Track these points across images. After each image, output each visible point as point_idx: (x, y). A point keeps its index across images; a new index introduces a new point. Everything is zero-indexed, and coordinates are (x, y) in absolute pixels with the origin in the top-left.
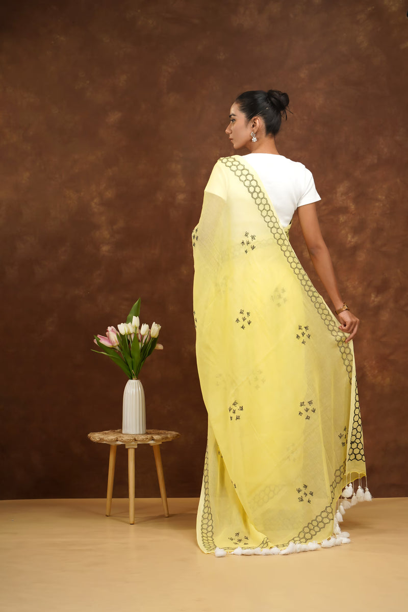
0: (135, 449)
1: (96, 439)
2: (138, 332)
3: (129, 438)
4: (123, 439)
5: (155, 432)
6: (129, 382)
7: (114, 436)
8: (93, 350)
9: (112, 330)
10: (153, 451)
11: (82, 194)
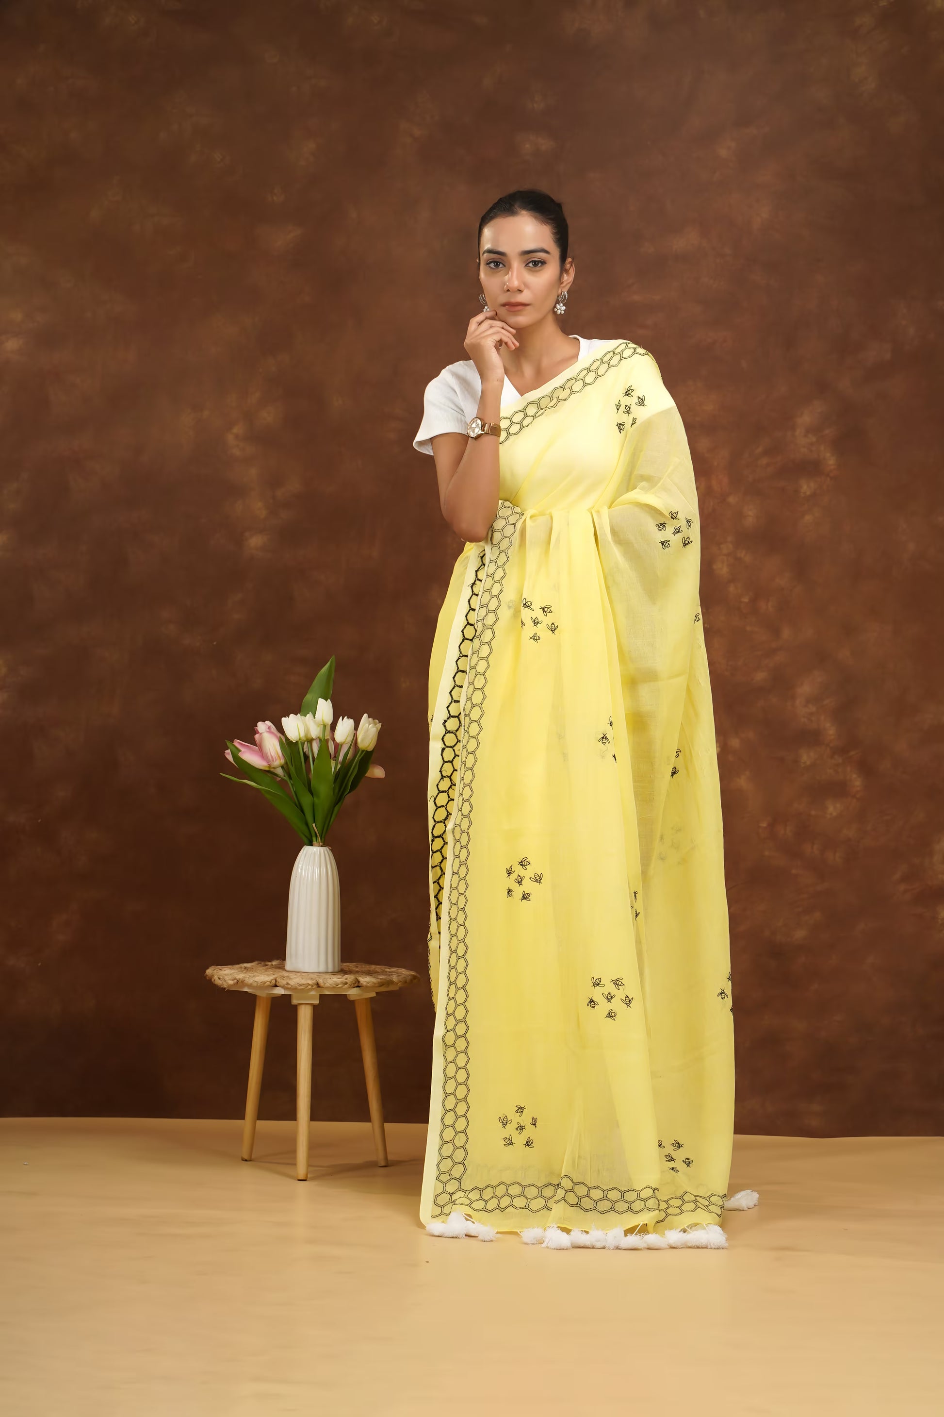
0: (315, 1007)
1: (225, 981)
2: (328, 736)
3: (303, 982)
4: (288, 984)
5: (361, 969)
6: (305, 852)
7: (268, 975)
8: (221, 774)
9: (268, 730)
10: (354, 1014)
11: (206, 413)
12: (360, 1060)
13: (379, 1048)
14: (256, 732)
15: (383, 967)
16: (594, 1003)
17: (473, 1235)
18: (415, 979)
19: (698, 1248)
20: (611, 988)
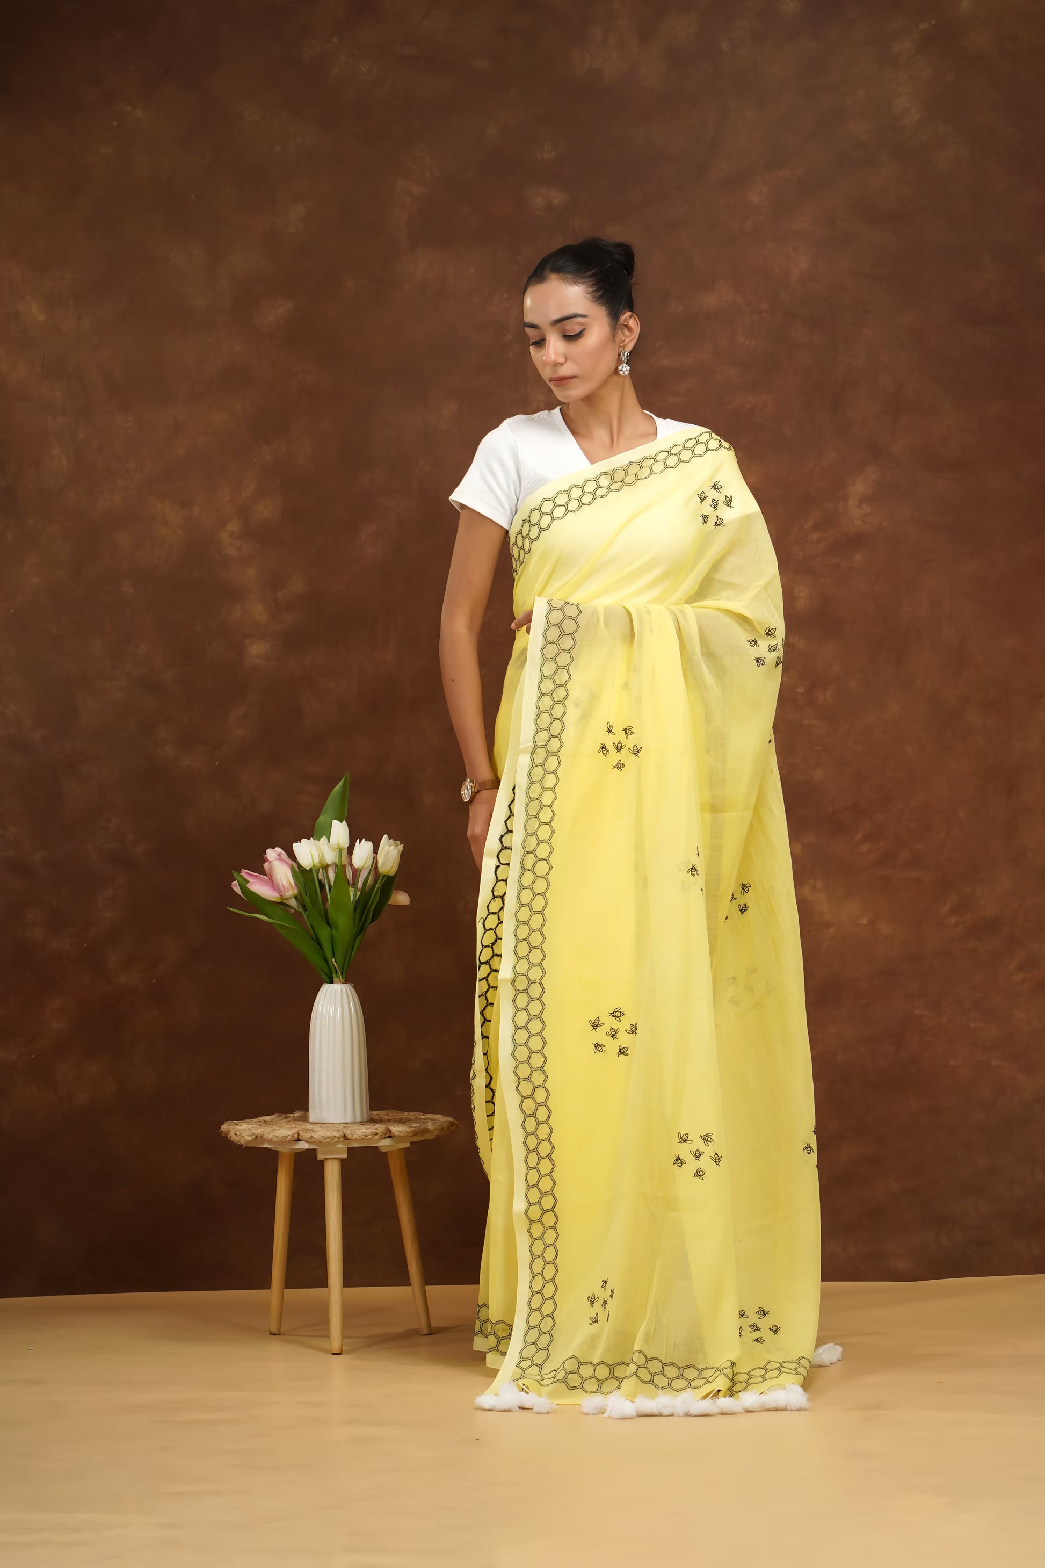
0: (343, 1162)
1: (243, 1137)
2: (345, 861)
3: (329, 1134)
4: (312, 1137)
5: (393, 1117)
6: (324, 991)
7: (290, 1129)
8: (228, 908)
9: (278, 858)
10: (387, 1166)
11: (196, 510)
12: (396, 1218)
13: (416, 1203)
14: (266, 860)
15: (416, 1114)
16: (681, 1161)
17: (527, 1407)
18: (452, 1126)
19: (777, 1410)
20: (699, 1145)
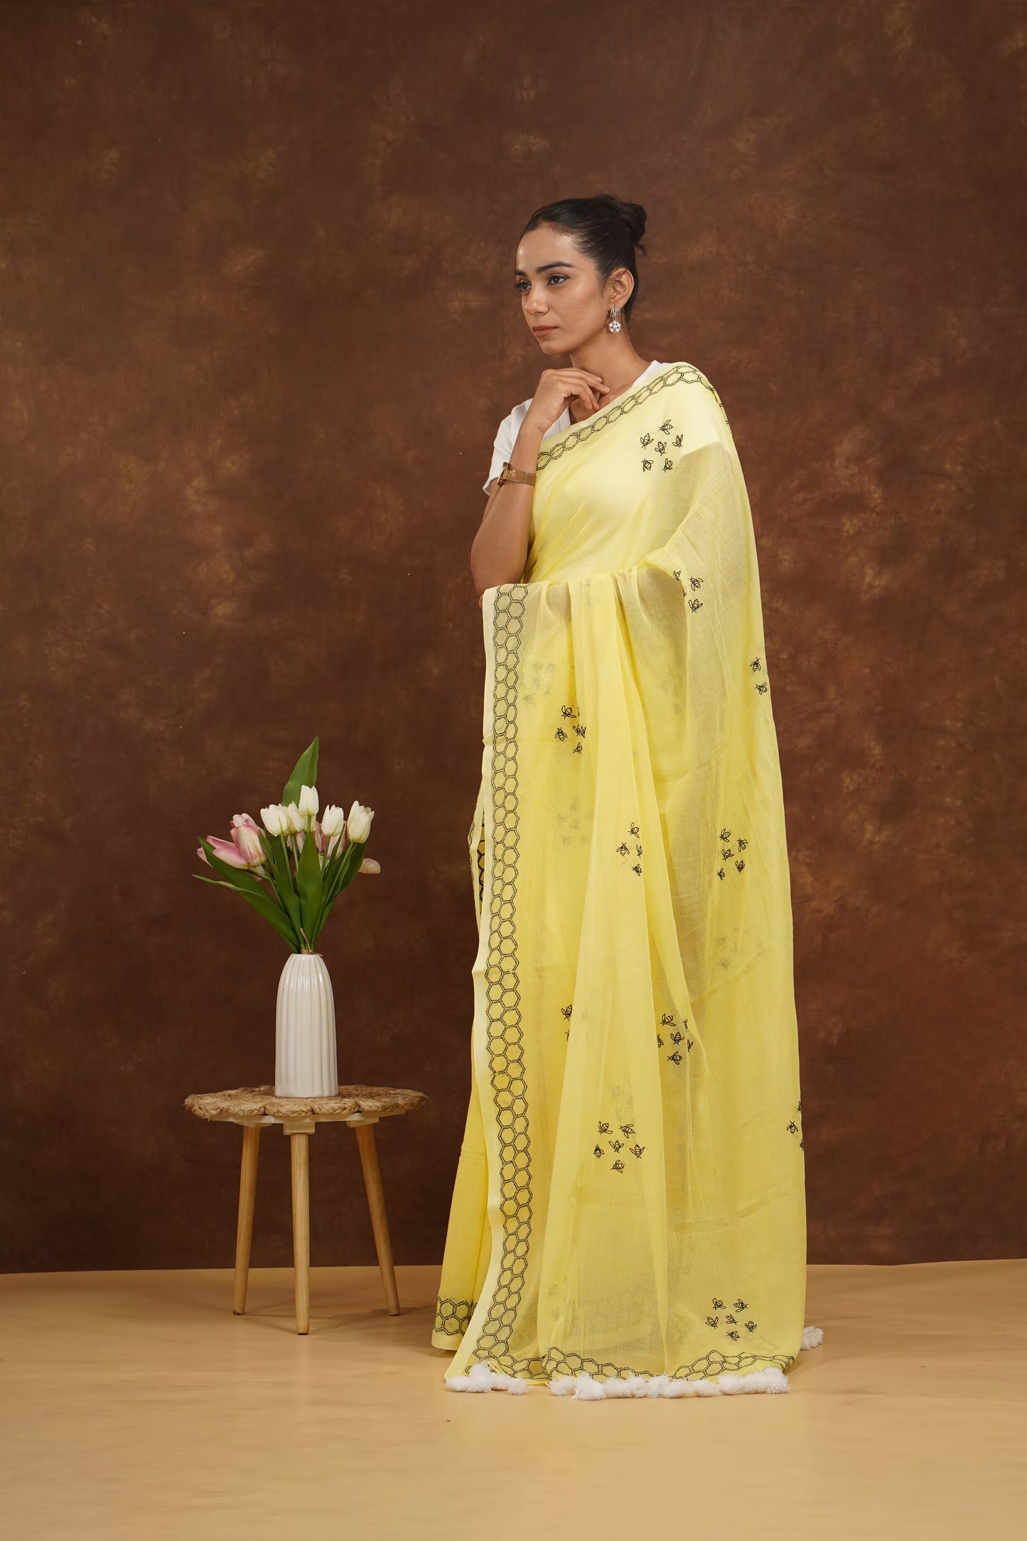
0: (310, 1137)
1: (207, 1111)
2: (314, 827)
3: (296, 1108)
4: (278, 1111)
5: (363, 1092)
6: (292, 961)
7: (255, 1102)
8: (194, 875)
9: (245, 824)
10: (355, 1143)
11: (161, 465)
12: (365, 1196)
13: (385, 1182)
14: (232, 826)
15: (386, 1089)
17: (499, 1388)
19: (756, 1393)
